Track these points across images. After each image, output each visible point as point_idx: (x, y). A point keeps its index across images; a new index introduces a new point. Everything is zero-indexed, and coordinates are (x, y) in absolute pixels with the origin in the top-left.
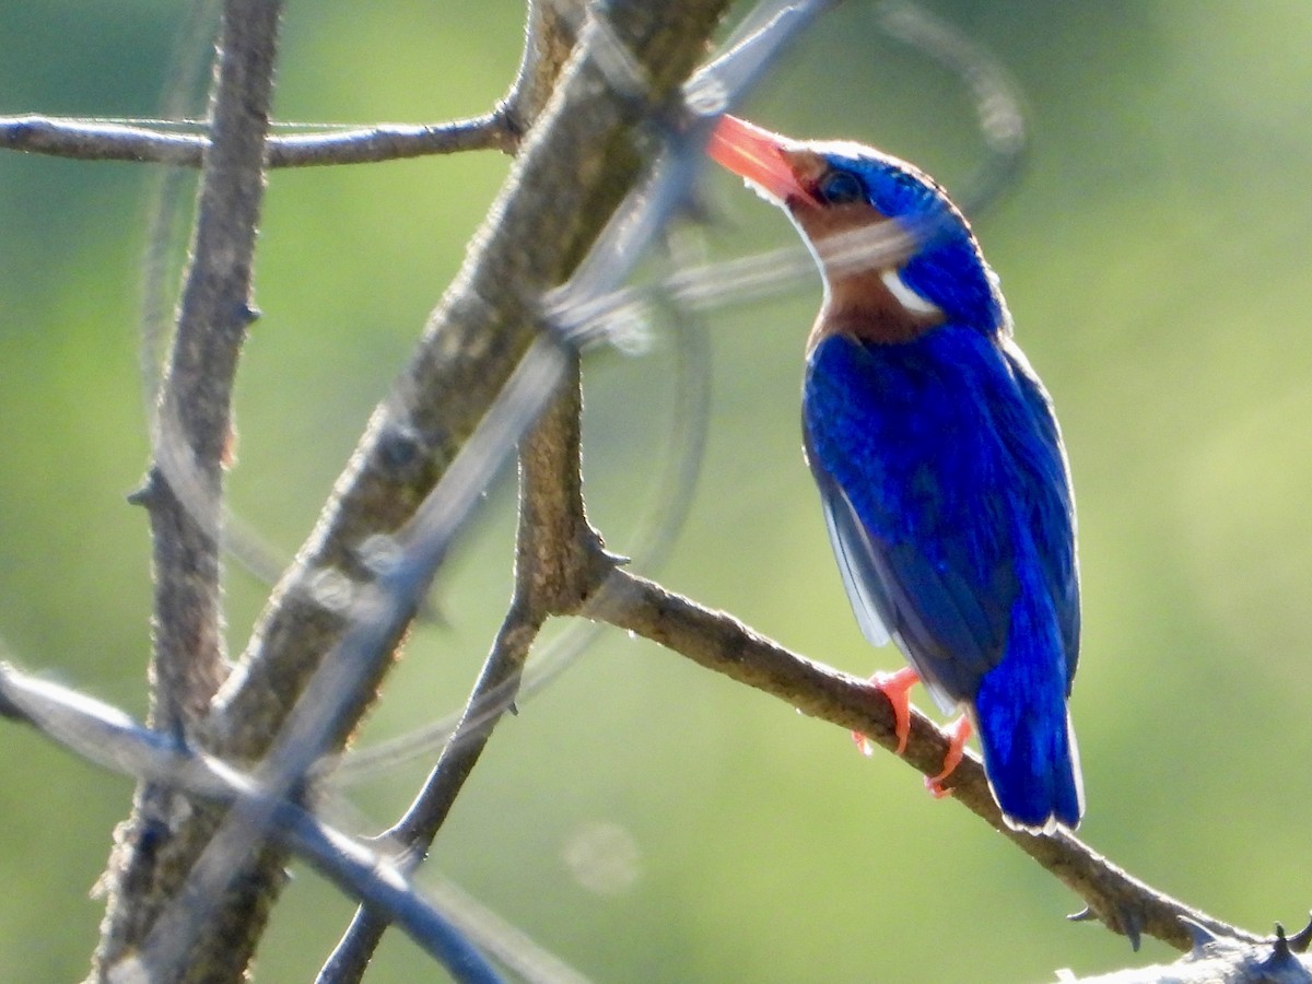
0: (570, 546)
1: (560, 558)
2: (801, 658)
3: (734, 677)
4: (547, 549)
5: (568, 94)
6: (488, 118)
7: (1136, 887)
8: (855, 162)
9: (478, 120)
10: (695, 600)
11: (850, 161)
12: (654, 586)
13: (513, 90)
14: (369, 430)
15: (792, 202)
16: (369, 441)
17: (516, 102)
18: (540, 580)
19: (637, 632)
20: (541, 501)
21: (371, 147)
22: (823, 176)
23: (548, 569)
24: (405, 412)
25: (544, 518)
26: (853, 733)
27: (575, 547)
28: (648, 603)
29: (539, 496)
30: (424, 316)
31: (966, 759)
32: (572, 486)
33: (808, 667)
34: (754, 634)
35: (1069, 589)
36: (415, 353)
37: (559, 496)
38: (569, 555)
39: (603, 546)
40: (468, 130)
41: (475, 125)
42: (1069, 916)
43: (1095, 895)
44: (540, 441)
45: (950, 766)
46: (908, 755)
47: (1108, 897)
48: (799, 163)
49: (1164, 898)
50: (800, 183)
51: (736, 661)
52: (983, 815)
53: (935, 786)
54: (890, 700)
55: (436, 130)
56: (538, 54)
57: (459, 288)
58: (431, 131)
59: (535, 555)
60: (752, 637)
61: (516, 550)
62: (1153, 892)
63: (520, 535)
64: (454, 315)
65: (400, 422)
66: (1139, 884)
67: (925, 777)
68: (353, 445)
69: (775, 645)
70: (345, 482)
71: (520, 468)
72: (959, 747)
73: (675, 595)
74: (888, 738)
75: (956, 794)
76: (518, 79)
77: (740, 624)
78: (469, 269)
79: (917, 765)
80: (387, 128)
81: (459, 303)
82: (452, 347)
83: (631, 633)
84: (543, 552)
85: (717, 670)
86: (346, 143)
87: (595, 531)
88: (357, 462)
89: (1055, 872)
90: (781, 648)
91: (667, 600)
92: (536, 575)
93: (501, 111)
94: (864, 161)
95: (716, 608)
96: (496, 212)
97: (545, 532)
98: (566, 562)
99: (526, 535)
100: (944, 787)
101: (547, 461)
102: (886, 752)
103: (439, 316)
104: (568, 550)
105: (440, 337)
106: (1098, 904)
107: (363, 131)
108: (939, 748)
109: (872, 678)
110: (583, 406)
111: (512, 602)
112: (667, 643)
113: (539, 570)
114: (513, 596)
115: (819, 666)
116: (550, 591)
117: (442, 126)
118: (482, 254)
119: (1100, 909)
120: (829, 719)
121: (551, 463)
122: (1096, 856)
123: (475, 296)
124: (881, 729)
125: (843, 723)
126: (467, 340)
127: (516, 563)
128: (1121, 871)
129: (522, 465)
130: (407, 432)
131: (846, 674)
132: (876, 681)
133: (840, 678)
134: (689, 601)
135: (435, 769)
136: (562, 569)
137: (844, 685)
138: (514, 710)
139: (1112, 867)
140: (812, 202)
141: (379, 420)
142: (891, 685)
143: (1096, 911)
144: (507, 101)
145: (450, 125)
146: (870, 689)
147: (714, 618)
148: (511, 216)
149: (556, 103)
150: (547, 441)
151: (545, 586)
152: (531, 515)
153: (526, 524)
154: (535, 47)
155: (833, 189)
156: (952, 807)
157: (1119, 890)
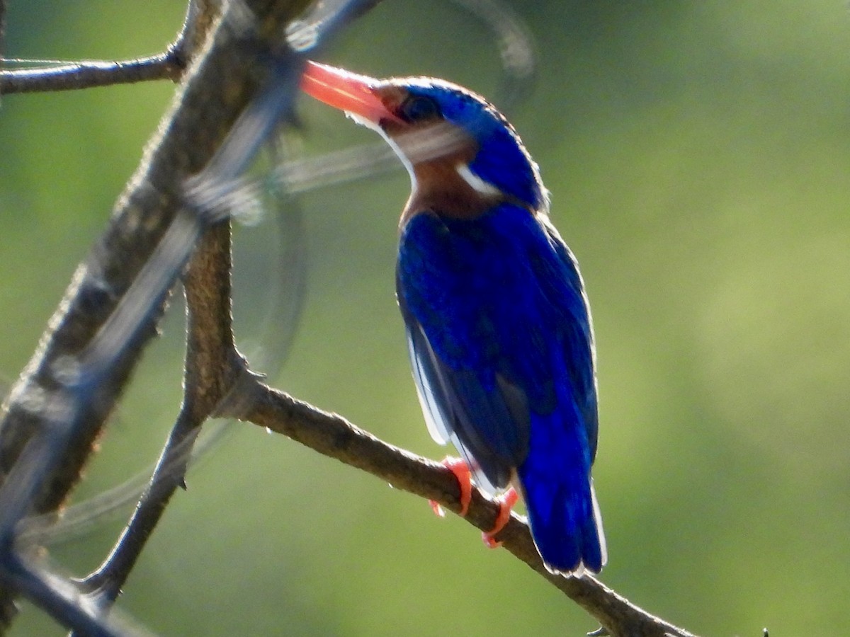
0: (223, 366)
1: (216, 376)
2: (392, 447)
3: (344, 461)
4: (206, 370)
5: (217, 39)
6: (162, 56)
7: (637, 613)
8: (429, 89)
9: (154, 58)
10: (314, 406)
11: (425, 89)
12: (285, 396)
13: (180, 36)
14: (73, 283)
15: (384, 123)
16: (73, 291)
17: (182, 45)
18: (202, 391)
19: (271, 429)
20: (202, 335)
21: (77, 78)
22: (405, 102)
23: (208, 384)
24: (99, 270)
25: (205, 346)
26: (429, 501)
27: (228, 369)
28: (280, 408)
29: (200, 330)
30: (113, 200)
31: (513, 520)
32: (224, 324)
33: (398, 453)
34: (357, 430)
35: (589, 397)
36: (107, 227)
37: (215, 330)
38: (223, 373)
39: (248, 368)
40: (148, 65)
41: (153, 62)
42: (588, 633)
43: (607, 617)
44: (202, 291)
45: (501, 525)
46: (469, 517)
47: (617, 620)
48: (386, 95)
49: (657, 620)
50: (389, 109)
51: (345, 449)
52: (525, 560)
53: (490, 539)
54: (457, 478)
55: (124, 65)
56: (198, 10)
57: (138, 180)
58: (121, 66)
59: (199, 374)
60: (356, 432)
61: (185, 370)
62: (649, 615)
63: (188, 359)
64: (135, 199)
65: (95, 276)
66: (639, 610)
67: (483, 533)
68: (61, 293)
69: (373, 438)
70: (56, 322)
71: (187, 311)
72: (508, 510)
73: (300, 402)
74: (456, 505)
75: (506, 546)
76: (184, 29)
77: (347, 422)
78: (145, 166)
79: (477, 524)
80: (89, 64)
81: (138, 191)
82: (133, 223)
83: (268, 430)
84: (204, 372)
85: (331, 456)
86: (58, 75)
87: (241, 356)
88: (65, 307)
89: (578, 602)
90: (378, 440)
91: (293, 405)
92: (199, 388)
93: (171, 51)
94: (435, 88)
95: (330, 412)
96: (165, 125)
97: (205, 357)
98: (220, 379)
99: (191, 359)
100: (497, 541)
101: (206, 305)
102: (454, 515)
103: (124, 201)
104: (222, 369)
105: (125, 215)
106: (609, 624)
107: (70, 66)
108: (493, 512)
109: (444, 461)
110: (232, 265)
111: (182, 407)
112: (295, 437)
113: (201, 384)
114: (183, 403)
115: (406, 453)
116: (209, 399)
117: (128, 63)
118: (153, 155)
119: (611, 628)
120: (413, 491)
121: (210, 306)
122: (607, 590)
123: (150, 186)
124: (450, 497)
125: (423, 494)
126: (145, 217)
127: (184, 379)
128: (626, 600)
129: (190, 309)
130: (101, 285)
131: (425, 459)
132: (447, 464)
133: (420, 461)
134: (311, 406)
135: (126, 530)
136: (217, 383)
137: (424, 466)
138: (184, 486)
139: (619, 598)
140: (399, 121)
141: (80, 276)
142: (458, 467)
143: (608, 629)
144: (176, 44)
145: (134, 62)
146: (443, 470)
147: (329, 418)
148: (175, 127)
149: (208, 46)
150: (207, 291)
151: (206, 396)
152: (195, 345)
153: (191, 351)
154: (196, 5)
155: (415, 110)
156: (502, 554)
157: (624, 614)
